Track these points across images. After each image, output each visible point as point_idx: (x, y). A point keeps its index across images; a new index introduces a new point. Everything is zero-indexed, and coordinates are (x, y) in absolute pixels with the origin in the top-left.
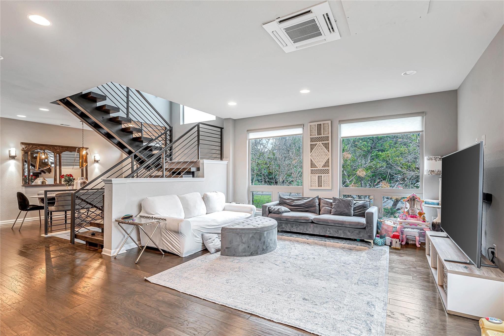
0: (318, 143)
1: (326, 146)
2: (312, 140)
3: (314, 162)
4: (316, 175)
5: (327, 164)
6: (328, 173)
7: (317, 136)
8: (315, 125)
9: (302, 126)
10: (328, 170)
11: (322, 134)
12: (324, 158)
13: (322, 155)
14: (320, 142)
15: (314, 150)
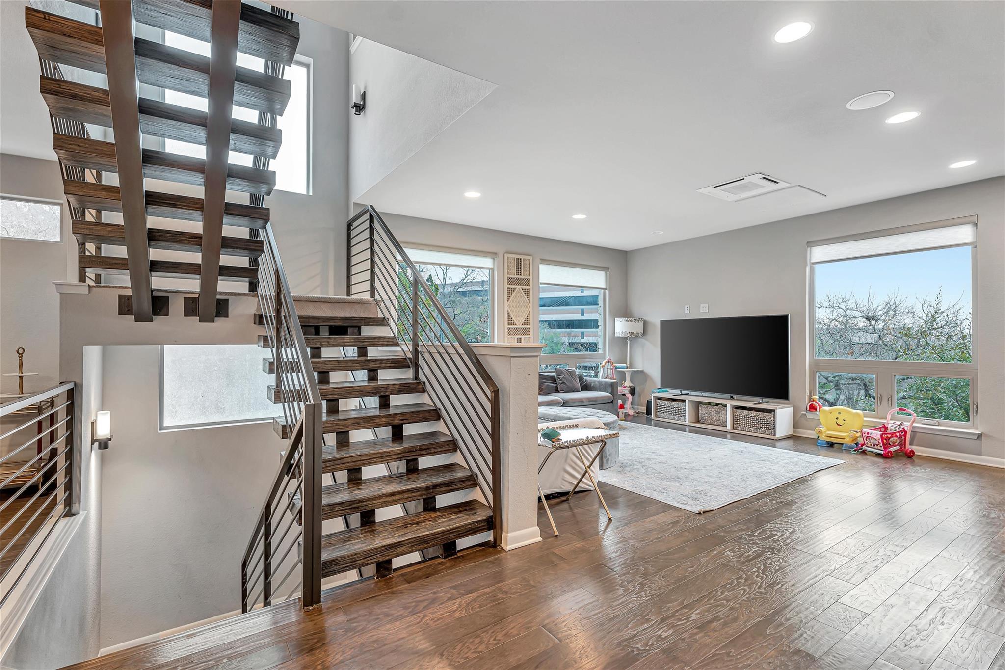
0: (517, 287)
1: (527, 292)
2: (511, 281)
3: (512, 316)
4: (513, 336)
5: (527, 322)
6: (529, 334)
7: (516, 276)
8: (514, 258)
9: (493, 255)
10: (529, 329)
11: (522, 274)
12: (524, 312)
13: (521, 307)
14: (520, 287)
15: (512, 297)
